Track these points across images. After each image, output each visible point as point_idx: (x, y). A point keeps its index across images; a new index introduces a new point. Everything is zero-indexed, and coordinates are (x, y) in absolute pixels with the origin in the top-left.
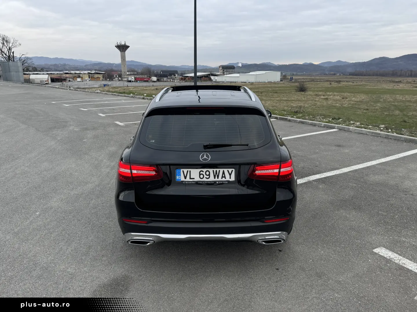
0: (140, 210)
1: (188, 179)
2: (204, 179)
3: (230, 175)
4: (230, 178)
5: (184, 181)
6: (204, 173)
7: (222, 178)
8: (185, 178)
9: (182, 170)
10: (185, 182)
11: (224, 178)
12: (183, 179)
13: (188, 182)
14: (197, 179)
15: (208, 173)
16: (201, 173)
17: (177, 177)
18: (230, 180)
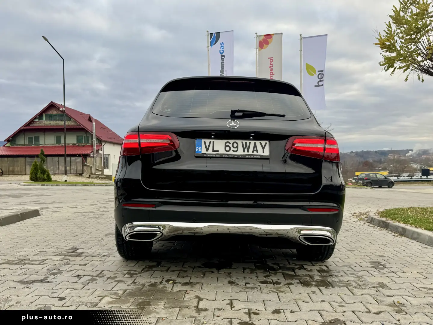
0: (147, 188)
1: (210, 151)
2: (231, 152)
3: (263, 148)
4: (263, 152)
5: (205, 153)
6: (231, 145)
7: (253, 152)
8: (207, 149)
9: (203, 140)
10: (207, 154)
11: (256, 152)
12: (204, 151)
13: (210, 154)
14: (222, 151)
15: (235, 145)
16: (227, 144)
17: (197, 149)
18: (264, 154)
